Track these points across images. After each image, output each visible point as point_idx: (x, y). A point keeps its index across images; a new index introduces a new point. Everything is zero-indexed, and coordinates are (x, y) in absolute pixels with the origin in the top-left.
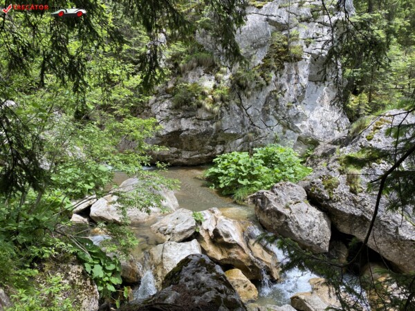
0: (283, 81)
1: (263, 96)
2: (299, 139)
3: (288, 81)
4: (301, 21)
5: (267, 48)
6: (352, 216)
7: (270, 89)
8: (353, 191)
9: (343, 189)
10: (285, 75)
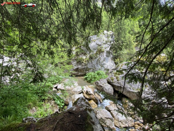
0: (100, 57)
1: (96, 60)
2: (105, 69)
4: (104, 44)
5: (97, 50)
6: (118, 86)
7: (98, 58)
8: (118, 80)
9: (115, 80)
10: (101, 55)
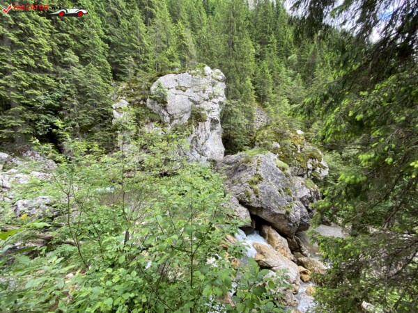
1: (190, 139)
2: (207, 160)
3: (202, 132)
5: (189, 113)
8: (257, 197)
9: (253, 197)
